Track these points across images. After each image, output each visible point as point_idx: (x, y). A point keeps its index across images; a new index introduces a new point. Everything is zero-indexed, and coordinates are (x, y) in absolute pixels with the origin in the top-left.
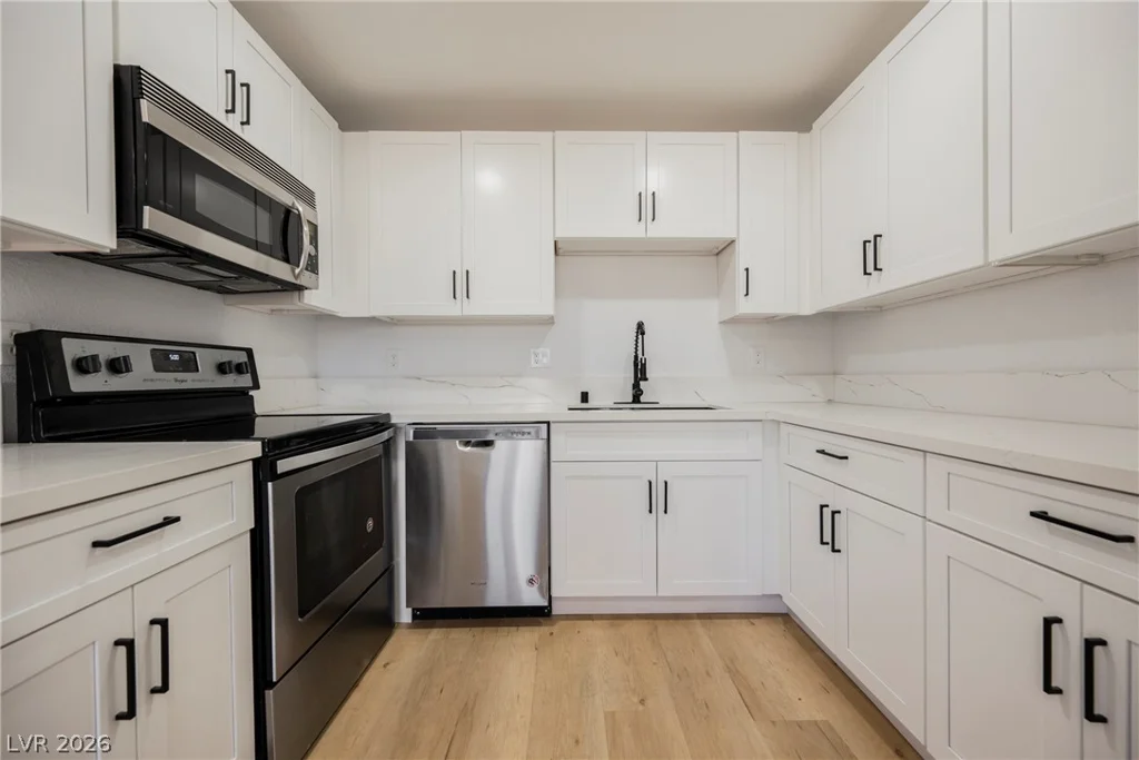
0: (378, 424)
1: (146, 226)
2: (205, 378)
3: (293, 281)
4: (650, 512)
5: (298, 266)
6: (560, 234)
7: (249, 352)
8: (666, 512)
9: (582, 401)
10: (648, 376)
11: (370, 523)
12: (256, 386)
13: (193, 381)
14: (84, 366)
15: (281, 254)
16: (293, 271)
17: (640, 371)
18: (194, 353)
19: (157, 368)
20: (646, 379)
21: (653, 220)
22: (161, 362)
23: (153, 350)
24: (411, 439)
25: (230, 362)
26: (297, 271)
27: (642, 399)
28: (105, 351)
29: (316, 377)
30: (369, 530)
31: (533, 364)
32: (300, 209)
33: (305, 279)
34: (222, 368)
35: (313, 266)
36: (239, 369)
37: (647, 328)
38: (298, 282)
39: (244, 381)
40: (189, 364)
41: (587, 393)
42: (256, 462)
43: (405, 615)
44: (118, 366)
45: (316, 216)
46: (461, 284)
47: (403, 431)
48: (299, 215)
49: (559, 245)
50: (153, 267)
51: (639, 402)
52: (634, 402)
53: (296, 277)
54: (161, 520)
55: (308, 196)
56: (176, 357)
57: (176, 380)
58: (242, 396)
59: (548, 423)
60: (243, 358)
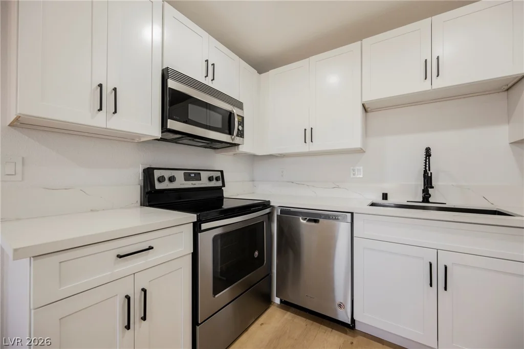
0: (265, 205)
1: (168, 127)
2: (204, 183)
3: (231, 142)
4: (431, 285)
5: (233, 135)
6: (366, 99)
7: (222, 172)
8: (446, 289)
9: (383, 199)
10: (433, 185)
11: (256, 253)
12: (224, 185)
13: (198, 184)
14: (161, 179)
15: (227, 131)
16: (232, 137)
17: (428, 181)
18: (200, 173)
19: (186, 180)
20: (433, 188)
21: (438, 76)
22: (187, 177)
23: (185, 173)
24: (279, 214)
25: (213, 176)
26: (233, 137)
27: (431, 200)
28: (167, 174)
29: (253, 181)
30: (256, 256)
31: (352, 176)
32: (235, 111)
33: (237, 140)
34: (210, 179)
35: (241, 134)
36: (217, 179)
37: (432, 152)
38: (234, 142)
39: (219, 184)
40: (198, 177)
41: (386, 194)
42: (194, 223)
43: (277, 300)
44: (172, 179)
45: (243, 113)
46: (308, 135)
47: (276, 209)
48: (234, 114)
49: (367, 106)
50: (185, 141)
51: (428, 202)
52: (423, 202)
53: (233, 140)
54: (148, 247)
55: (240, 105)
56: (193, 175)
57: (192, 184)
58: (219, 190)
59: (352, 214)
60: (219, 174)
